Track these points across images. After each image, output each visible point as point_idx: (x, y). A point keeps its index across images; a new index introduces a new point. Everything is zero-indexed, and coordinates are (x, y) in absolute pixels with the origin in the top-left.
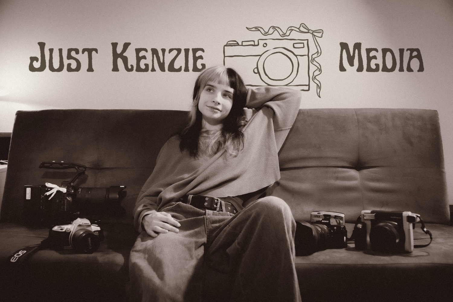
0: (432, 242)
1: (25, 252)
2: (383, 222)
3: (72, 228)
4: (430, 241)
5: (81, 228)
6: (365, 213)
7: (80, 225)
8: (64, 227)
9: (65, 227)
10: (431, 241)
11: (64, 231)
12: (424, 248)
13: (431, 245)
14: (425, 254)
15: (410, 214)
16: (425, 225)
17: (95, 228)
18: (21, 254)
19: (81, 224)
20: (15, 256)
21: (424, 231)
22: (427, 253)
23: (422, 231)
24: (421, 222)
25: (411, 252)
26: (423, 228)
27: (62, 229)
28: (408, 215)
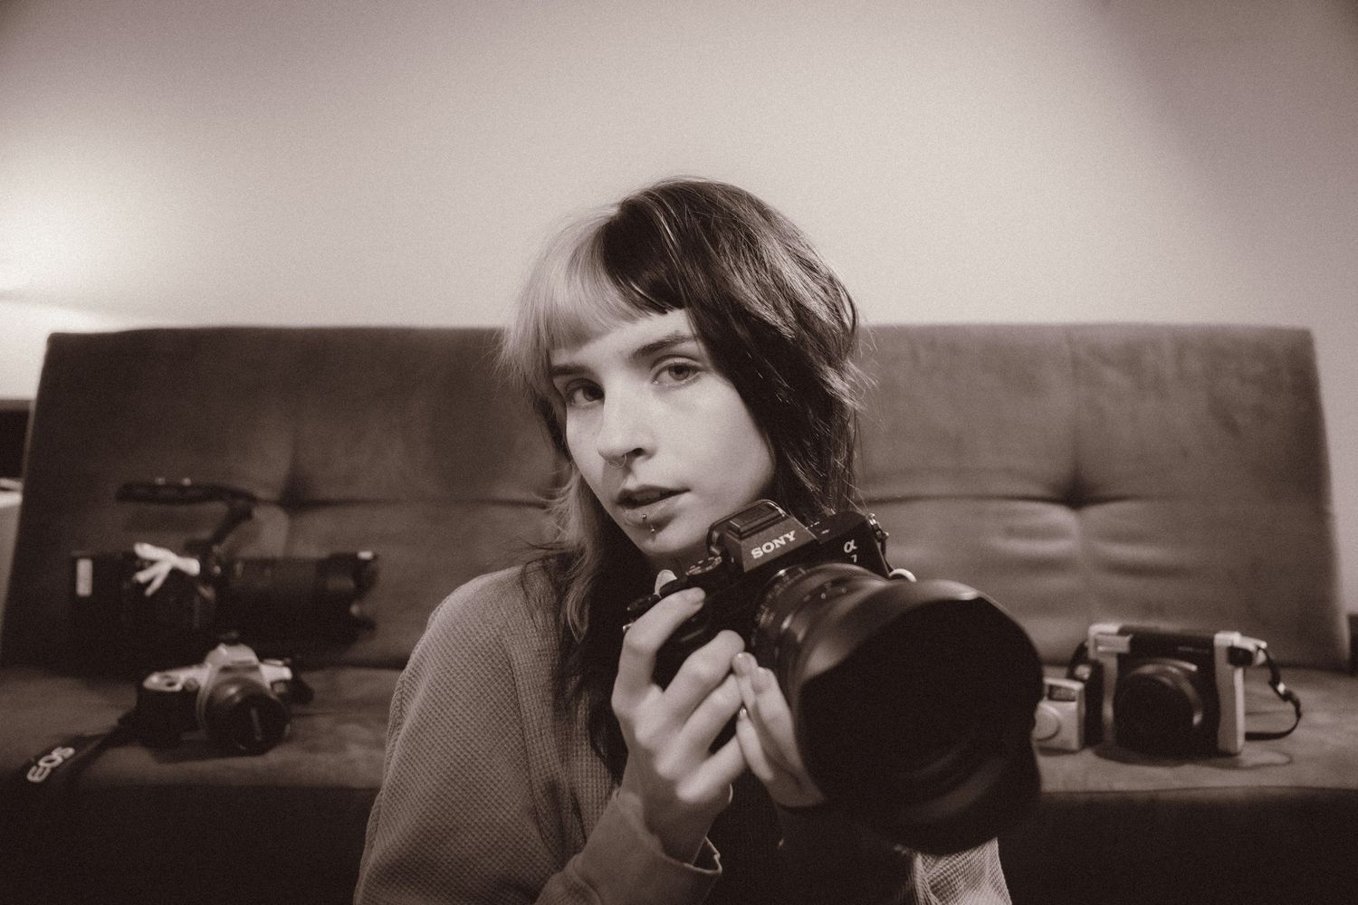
0: (1302, 722)
1: (71, 751)
2: (1154, 663)
3: (201, 676)
4: (1294, 723)
5: (229, 676)
6: (1102, 633)
7: (225, 669)
8: (178, 678)
9: (183, 676)
10: (1298, 720)
11: (178, 687)
12: (1276, 742)
13: (1296, 732)
14: (1278, 758)
15: (1236, 639)
16: (1282, 672)
17: (274, 673)
18: (59, 760)
19: (229, 664)
20: (42, 763)
21: (1276, 691)
22: (1284, 754)
23: (1269, 691)
24: (1269, 663)
25: (1236, 754)
26: (1274, 683)
27: (171, 684)
28: (1230, 644)
